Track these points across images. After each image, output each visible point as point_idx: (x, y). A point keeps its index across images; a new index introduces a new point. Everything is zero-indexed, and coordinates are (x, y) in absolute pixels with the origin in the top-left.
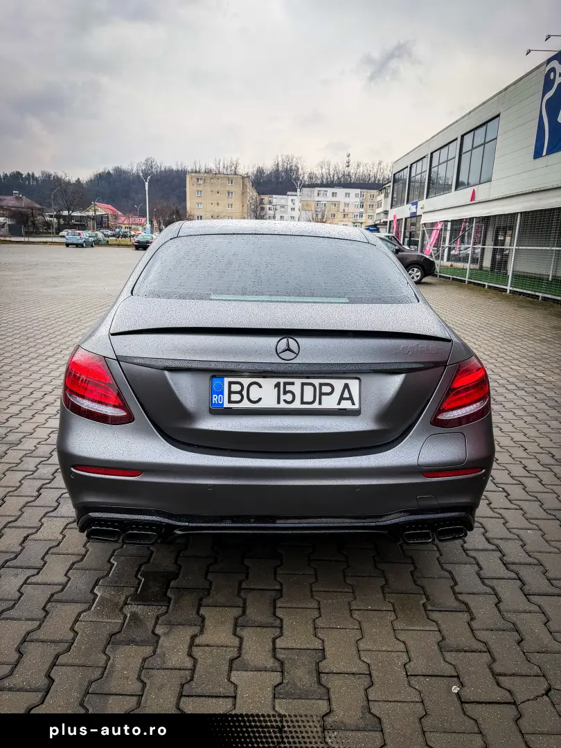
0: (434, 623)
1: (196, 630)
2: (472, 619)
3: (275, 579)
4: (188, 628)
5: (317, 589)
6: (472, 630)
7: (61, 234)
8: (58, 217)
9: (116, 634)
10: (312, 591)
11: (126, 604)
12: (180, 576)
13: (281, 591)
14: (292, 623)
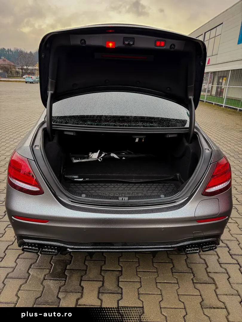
0: (198, 291)
1: (79, 295)
2: (217, 288)
3: (119, 264)
4: (75, 294)
5: (140, 270)
6: (217, 295)
7: (24, 77)
8: (22, 69)
9: (39, 298)
10: (137, 271)
11: (44, 279)
12: (72, 263)
13: (121, 271)
14: (127, 291)
